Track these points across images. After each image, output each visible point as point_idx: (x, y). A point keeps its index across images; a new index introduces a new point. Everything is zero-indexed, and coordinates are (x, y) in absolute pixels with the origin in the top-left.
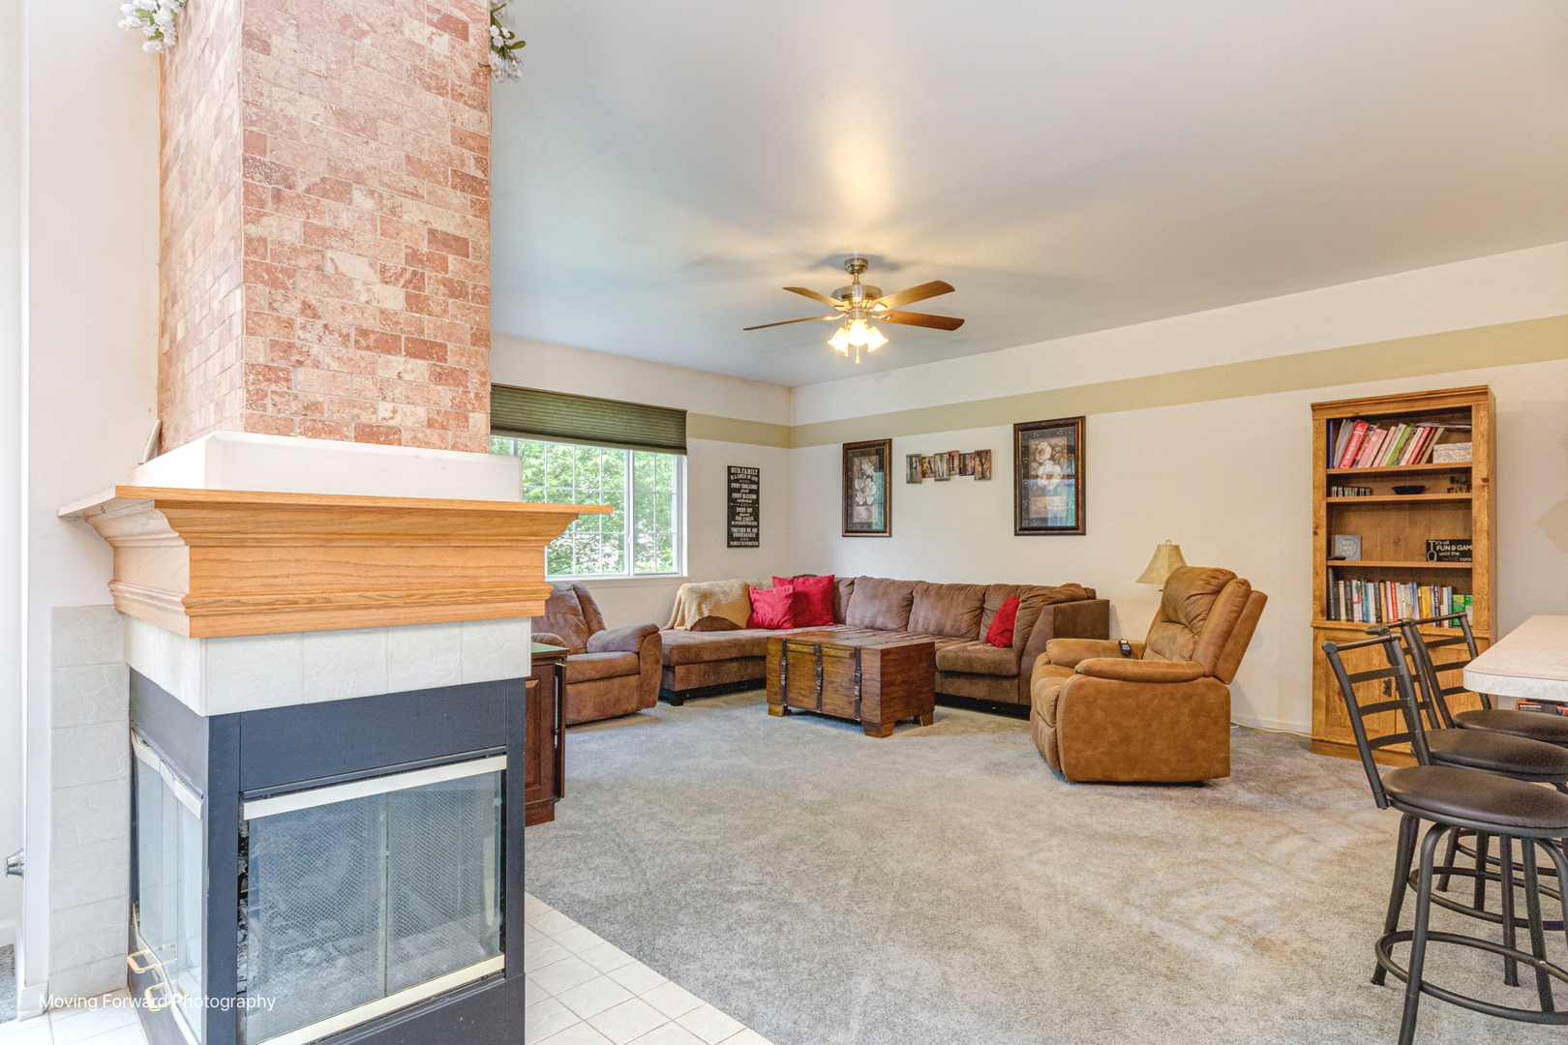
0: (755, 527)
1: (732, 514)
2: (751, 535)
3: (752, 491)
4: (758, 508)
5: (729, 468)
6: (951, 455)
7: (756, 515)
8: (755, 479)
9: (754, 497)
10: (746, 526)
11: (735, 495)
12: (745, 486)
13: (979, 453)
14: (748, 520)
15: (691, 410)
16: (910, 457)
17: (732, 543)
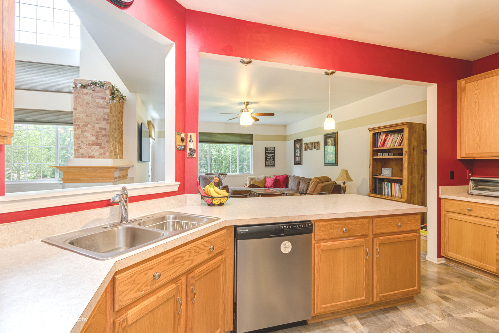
0: (273, 162)
1: (266, 159)
2: (272, 164)
3: (272, 153)
4: (274, 157)
5: (265, 147)
6: (312, 143)
7: (274, 159)
8: (274, 150)
9: (273, 154)
10: (270, 162)
11: (267, 154)
12: (270, 152)
13: (317, 142)
14: (271, 160)
15: (254, 134)
16: (305, 143)
17: (266, 166)
